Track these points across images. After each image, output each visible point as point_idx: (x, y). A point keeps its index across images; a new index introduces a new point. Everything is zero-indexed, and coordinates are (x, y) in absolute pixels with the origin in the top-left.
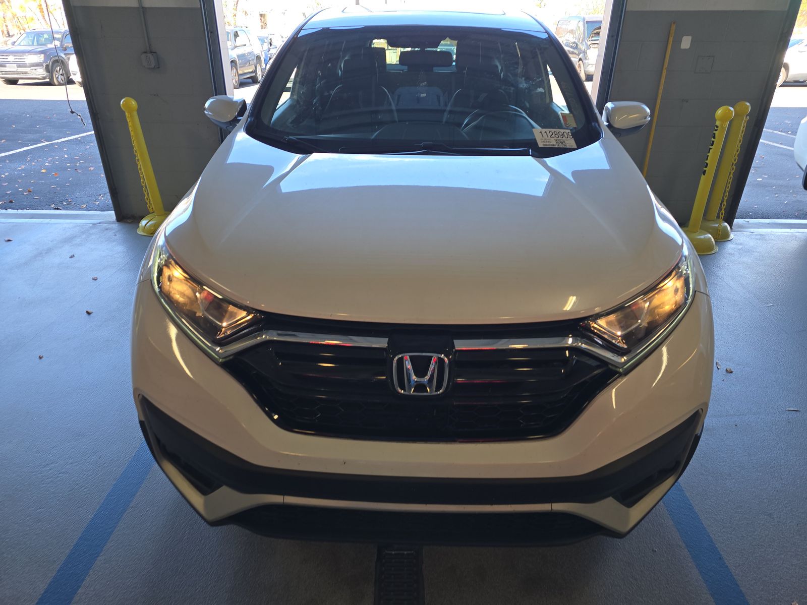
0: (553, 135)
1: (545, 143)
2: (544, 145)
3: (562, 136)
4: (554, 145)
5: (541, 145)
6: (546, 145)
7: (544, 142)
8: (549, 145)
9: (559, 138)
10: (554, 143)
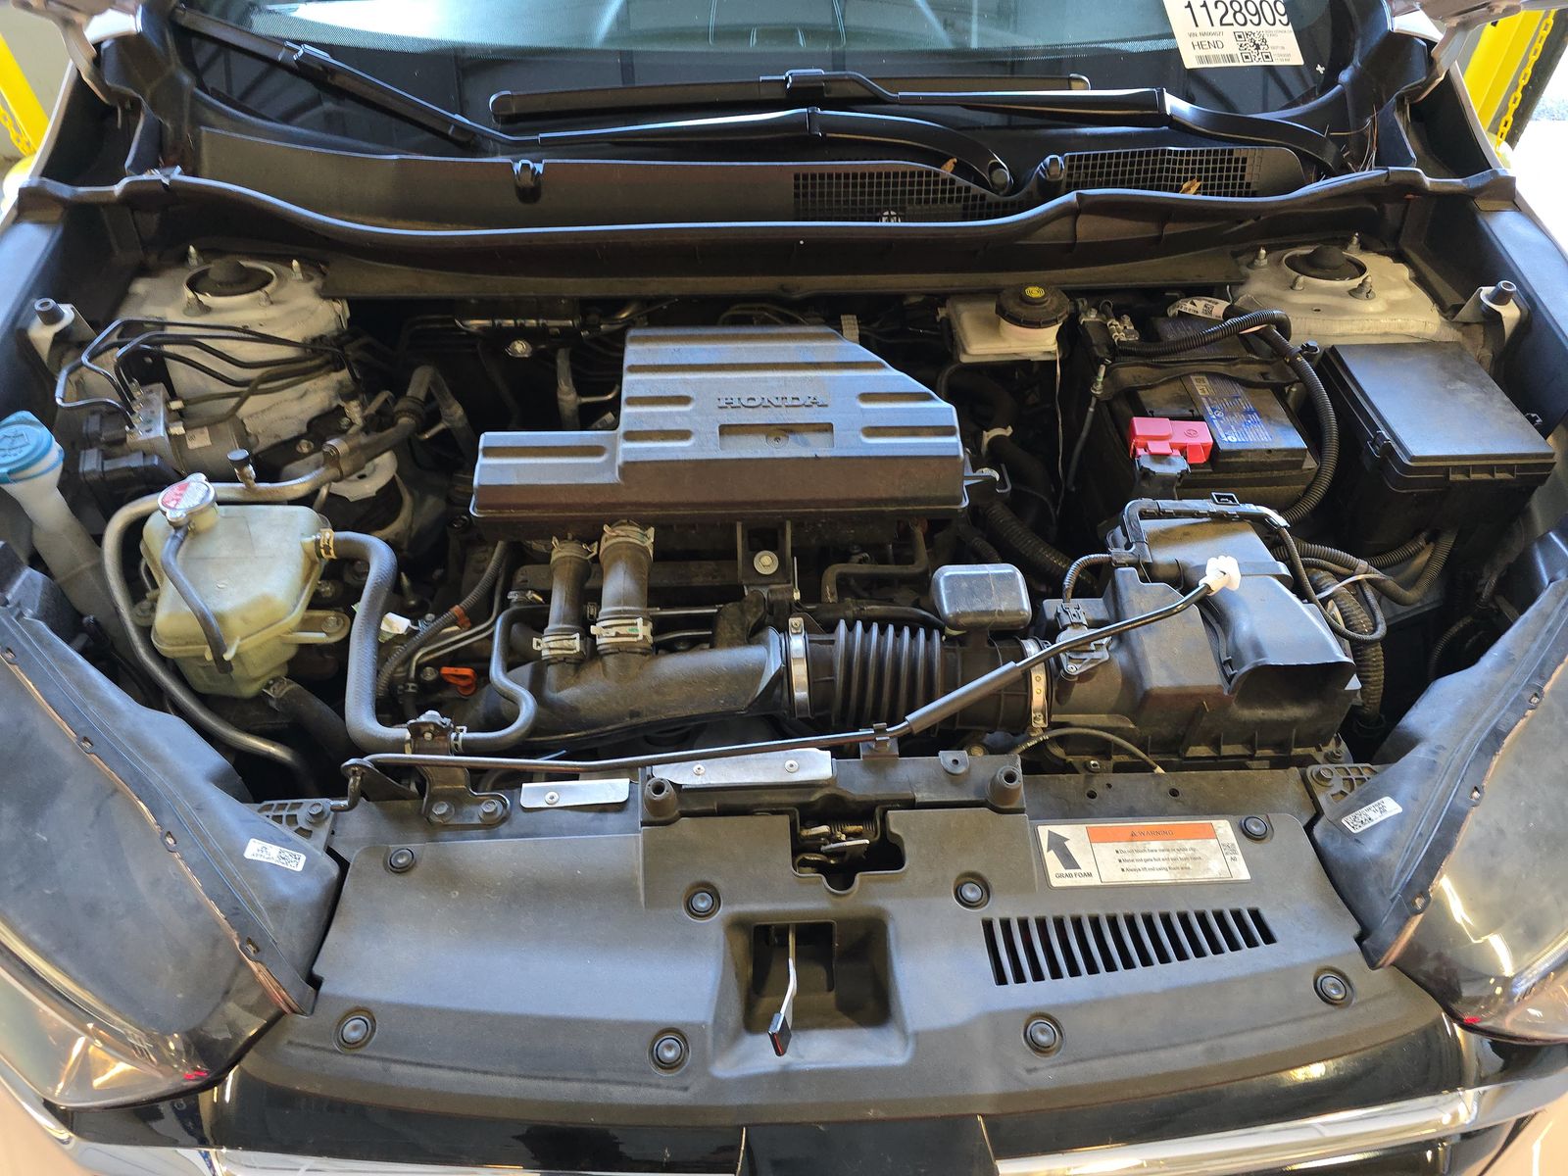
0: (1229, 19)
1: (1202, 53)
2: (1200, 59)
3: (1256, 21)
4: (1231, 58)
5: (1190, 61)
6: (1208, 59)
7: (1200, 45)
8: (1216, 58)
9: (1249, 27)
10: (1231, 47)
